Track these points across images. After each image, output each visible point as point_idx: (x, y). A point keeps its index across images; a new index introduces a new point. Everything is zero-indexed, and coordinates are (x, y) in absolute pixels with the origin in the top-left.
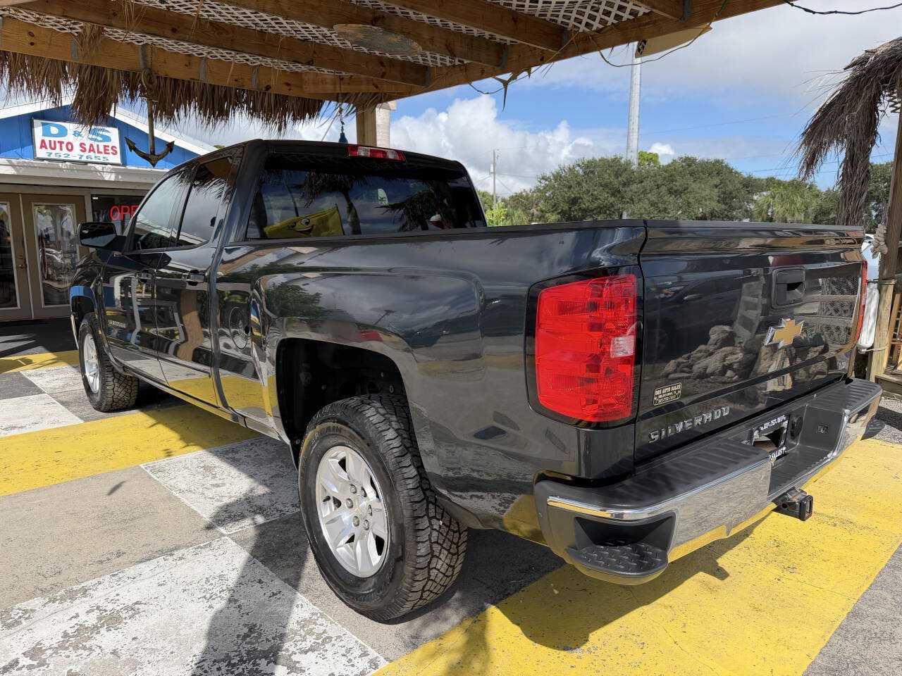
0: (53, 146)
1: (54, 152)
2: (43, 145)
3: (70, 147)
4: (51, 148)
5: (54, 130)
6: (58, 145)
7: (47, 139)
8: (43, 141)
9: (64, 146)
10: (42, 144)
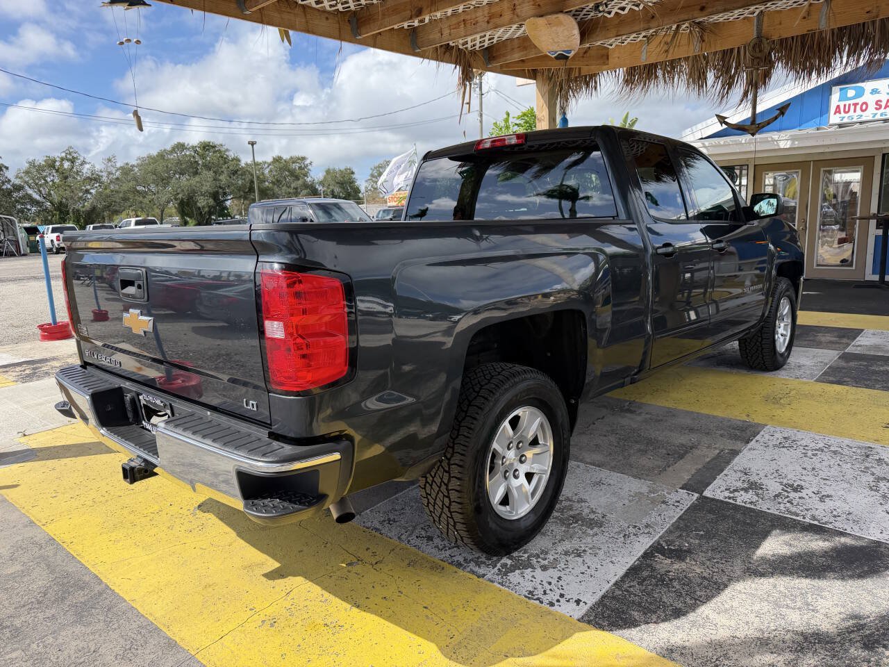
0: (847, 110)
1: (847, 115)
2: (838, 110)
3: (864, 107)
4: (845, 112)
5: (851, 93)
6: (852, 108)
7: (842, 104)
8: (838, 107)
9: (858, 107)
10: (836, 109)
